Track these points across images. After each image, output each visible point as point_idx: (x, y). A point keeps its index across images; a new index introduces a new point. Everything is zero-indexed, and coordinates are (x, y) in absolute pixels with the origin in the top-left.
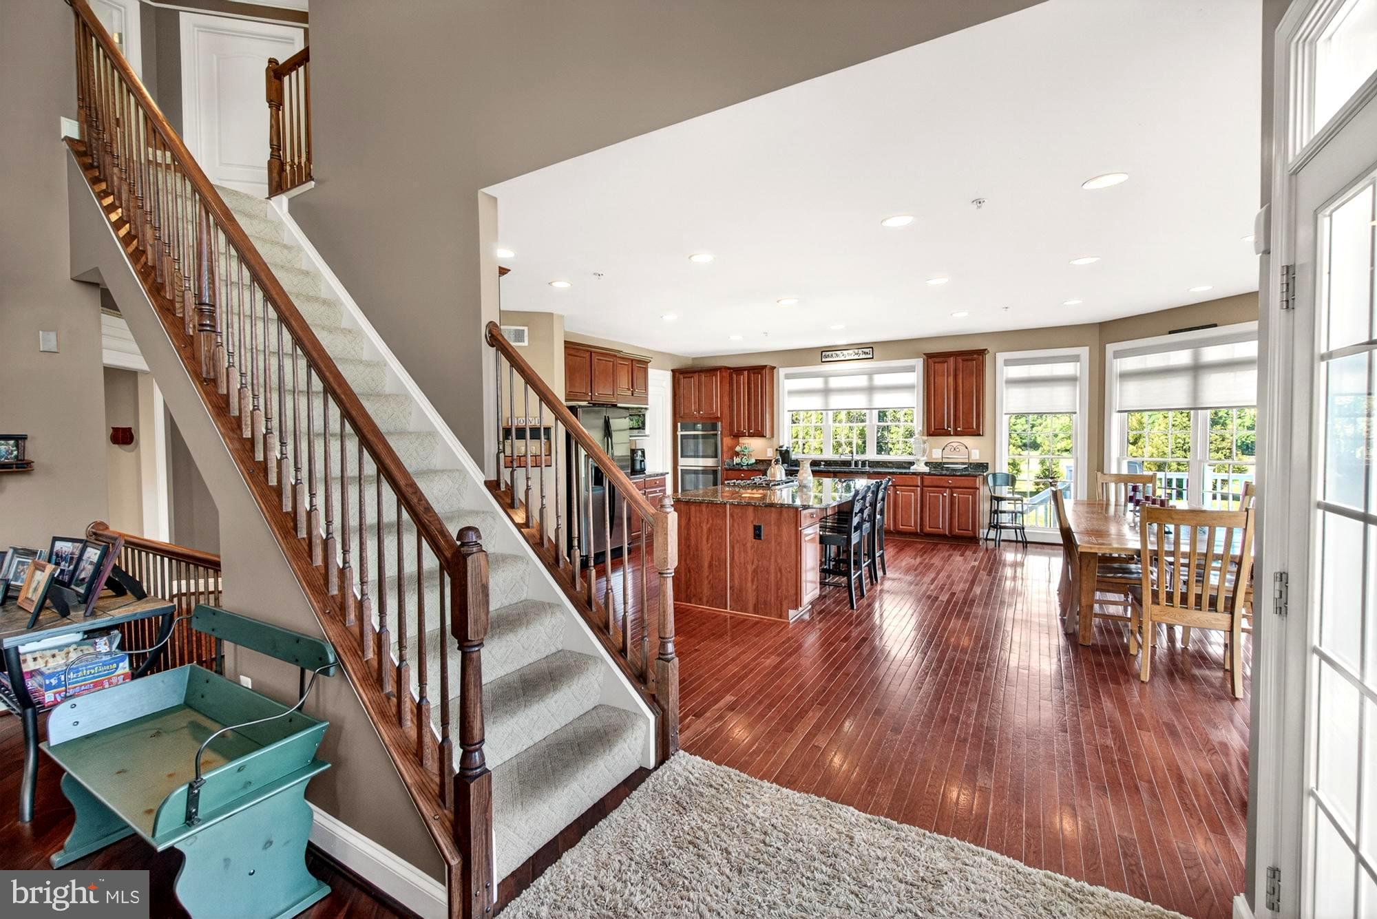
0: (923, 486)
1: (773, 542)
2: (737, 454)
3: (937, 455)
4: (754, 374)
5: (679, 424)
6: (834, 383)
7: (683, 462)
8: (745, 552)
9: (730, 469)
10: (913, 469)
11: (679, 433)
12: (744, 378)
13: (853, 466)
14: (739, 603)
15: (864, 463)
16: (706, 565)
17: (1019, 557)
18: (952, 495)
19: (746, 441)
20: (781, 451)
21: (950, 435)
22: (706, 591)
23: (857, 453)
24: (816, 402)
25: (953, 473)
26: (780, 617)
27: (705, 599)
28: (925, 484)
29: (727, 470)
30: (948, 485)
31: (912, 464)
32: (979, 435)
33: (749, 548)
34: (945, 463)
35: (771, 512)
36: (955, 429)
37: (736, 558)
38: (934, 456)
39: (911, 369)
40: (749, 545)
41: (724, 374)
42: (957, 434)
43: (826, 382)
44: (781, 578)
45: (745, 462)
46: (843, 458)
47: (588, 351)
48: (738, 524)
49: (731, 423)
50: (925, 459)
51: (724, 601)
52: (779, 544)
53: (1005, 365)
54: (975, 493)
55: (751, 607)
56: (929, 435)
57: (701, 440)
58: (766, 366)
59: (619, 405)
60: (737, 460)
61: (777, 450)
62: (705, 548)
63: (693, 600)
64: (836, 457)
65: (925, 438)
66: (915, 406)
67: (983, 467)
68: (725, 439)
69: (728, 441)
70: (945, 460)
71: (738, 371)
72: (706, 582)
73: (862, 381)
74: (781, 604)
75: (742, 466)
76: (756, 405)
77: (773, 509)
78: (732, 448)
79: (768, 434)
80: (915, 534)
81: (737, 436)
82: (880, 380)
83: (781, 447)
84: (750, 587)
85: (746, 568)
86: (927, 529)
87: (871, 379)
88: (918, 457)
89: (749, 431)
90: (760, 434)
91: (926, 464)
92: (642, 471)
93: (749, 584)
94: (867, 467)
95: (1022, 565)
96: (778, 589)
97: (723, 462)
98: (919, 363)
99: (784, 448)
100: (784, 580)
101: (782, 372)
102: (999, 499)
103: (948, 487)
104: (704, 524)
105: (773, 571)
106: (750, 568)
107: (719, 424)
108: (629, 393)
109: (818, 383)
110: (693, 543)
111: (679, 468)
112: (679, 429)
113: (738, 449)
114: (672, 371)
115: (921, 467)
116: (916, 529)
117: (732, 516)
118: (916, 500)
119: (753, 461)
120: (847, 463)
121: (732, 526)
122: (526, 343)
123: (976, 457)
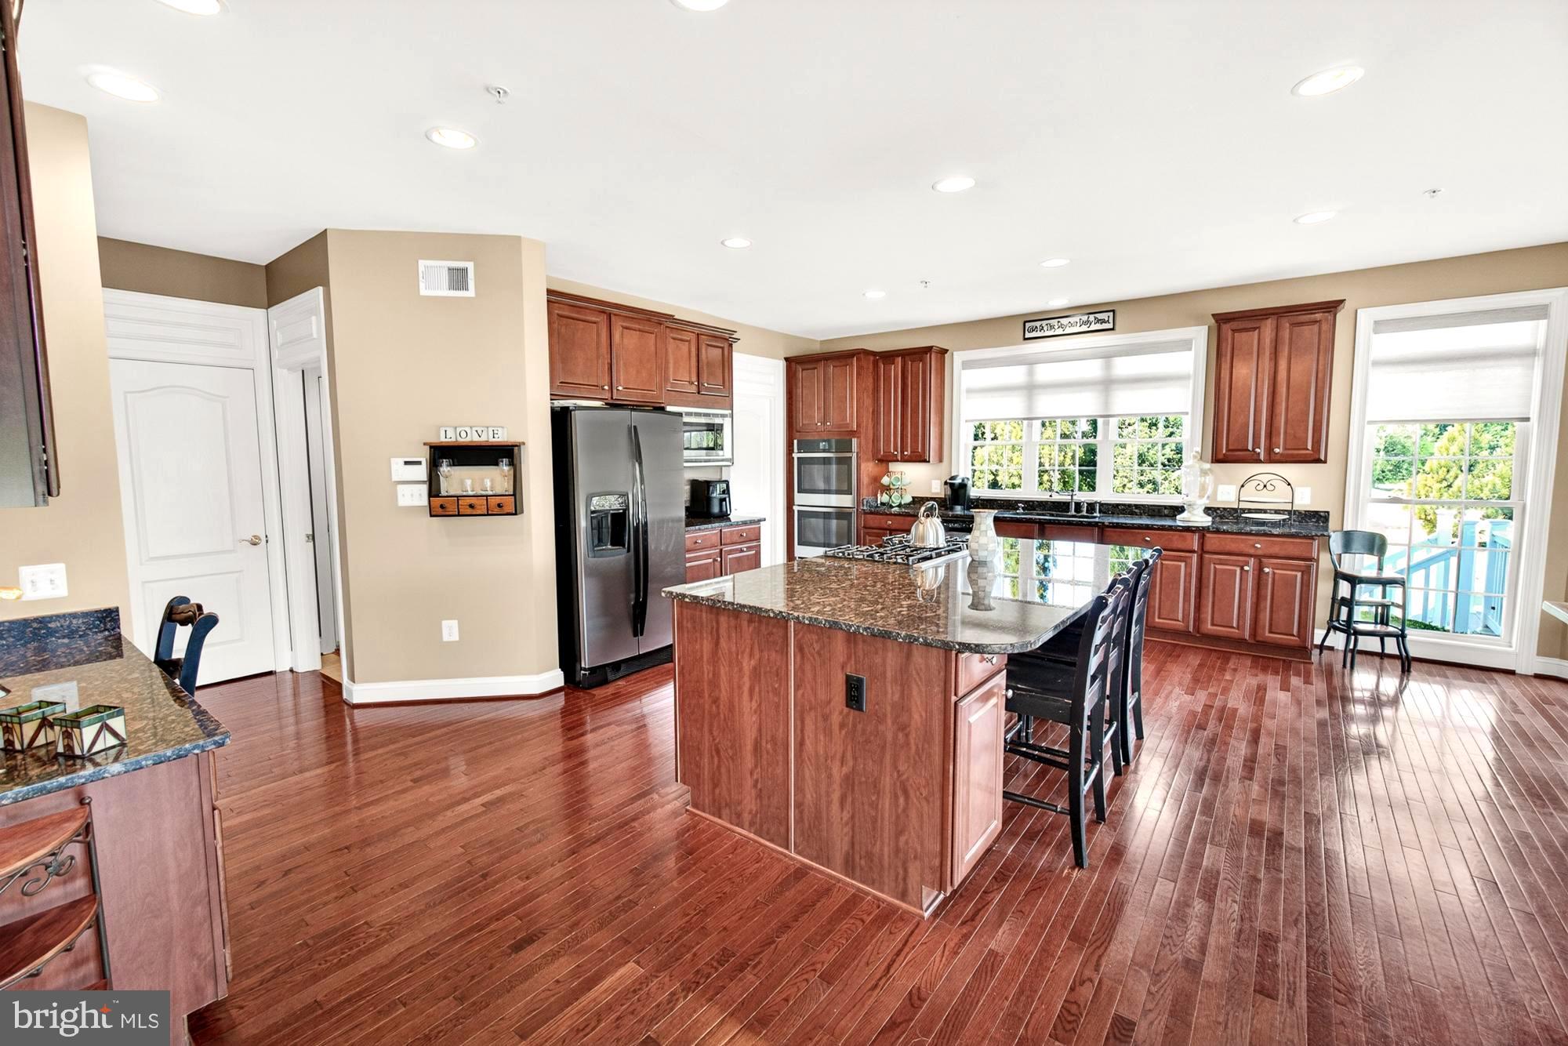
0: (1203, 551)
1: (889, 722)
2: (887, 489)
3: (1227, 496)
4: (912, 361)
5: (795, 442)
6: (1045, 373)
7: (800, 499)
8: (828, 732)
9: (871, 513)
10: (1181, 520)
11: (796, 456)
12: (896, 369)
13: (1073, 512)
14: (814, 839)
15: (1091, 507)
16: (749, 746)
17: (1389, 684)
18: (1260, 570)
19: (896, 467)
20: (952, 485)
21: (1258, 461)
22: (750, 804)
23: (1080, 489)
24: (1015, 406)
25: (1263, 530)
26: (903, 896)
27: (746, 817)
28: (1208, 547)
29: (865, 513)
30: (1252, 551)
31: (1179, 509)
32: (1318, 461)
33: (836, 728)
34: (1244, 511)
35: (885, 649)
36: (1269, 450)
37: (808, 742)
38: (1219, 498)
39: (1186, 345)
40: (836, 719)
41: (864, 363)
42: (1272, 459)
43: (1031, 373)
44: (904, 810)
45: (896, 501)
46: (1056, 497)
47: (603, 312)
48: (814, 668)
49: (875, 440)
50: (1205, 502)
51: (782, 830)
52: (903, 728)
53: (1376, 332)
54: (1309, 567)
55: (838, 858)
56: (1216, 460)
57: (834, 467)
58: (932, 347)
59: (669, 408)
60: (885, 498)
61: (946, 483)
62: (746, 710)
63: (725, 812)
64: (1043, 496)
65: (1207, 466)
66: (1189, 409)
67: (1320, 518)
68: (863, 466)
69: (869, 468)
70: (1243, 505)
71: (888, 357)
72: (749, 783)
73: (1093, 369)
74: (906, 870)
75: (892, 507)
76: (915, 411)
77: (889, 643)
78: (876, 480)
79: (933, 455)
80: (1184, 634)
81: (885, 460)
82: (1124, 366)
83: (953, 478)
84: (837, 815)
85: (828, 769)
86: (1209, 627)
87: (1108, 367)
88: (1192, 498)
89: (902, 452)
90: (920, 458)
91: (1208, 510)
92: (723, 516)
93: (835, 807)
94: (1097, 514)
95: (1395, 702)
96: (899, 833)
97: (859, 502)
98: (1199, 336)
99: (958, 481)
100: (913, 814)
101: (958, 358)
102: (1354, 581)
103: (1251, 556)
104: (746, 656)
105: (887, 790)
106: (837, 772)
107: (855, 441)
108: (694, 389)
109: (1016, 375)
110: (724, 695)
111: (796, 508)
112: (796, 450)
113: (885, 480)
114: (786, 359)
115: (1197, 517)
116: (1188, 627)
117: (800, 648)
118: (1188, 575)
119: (908, 499)
120: (1063, 507)
121: (800, 670)
122: (471, 293)
123: (1305, 501)
